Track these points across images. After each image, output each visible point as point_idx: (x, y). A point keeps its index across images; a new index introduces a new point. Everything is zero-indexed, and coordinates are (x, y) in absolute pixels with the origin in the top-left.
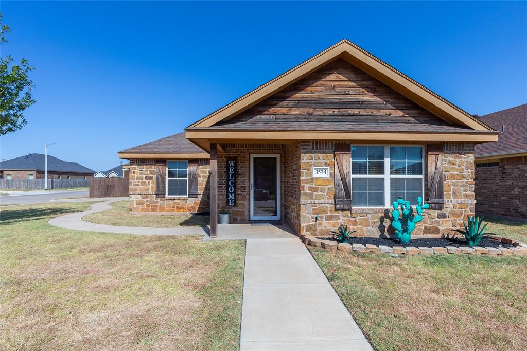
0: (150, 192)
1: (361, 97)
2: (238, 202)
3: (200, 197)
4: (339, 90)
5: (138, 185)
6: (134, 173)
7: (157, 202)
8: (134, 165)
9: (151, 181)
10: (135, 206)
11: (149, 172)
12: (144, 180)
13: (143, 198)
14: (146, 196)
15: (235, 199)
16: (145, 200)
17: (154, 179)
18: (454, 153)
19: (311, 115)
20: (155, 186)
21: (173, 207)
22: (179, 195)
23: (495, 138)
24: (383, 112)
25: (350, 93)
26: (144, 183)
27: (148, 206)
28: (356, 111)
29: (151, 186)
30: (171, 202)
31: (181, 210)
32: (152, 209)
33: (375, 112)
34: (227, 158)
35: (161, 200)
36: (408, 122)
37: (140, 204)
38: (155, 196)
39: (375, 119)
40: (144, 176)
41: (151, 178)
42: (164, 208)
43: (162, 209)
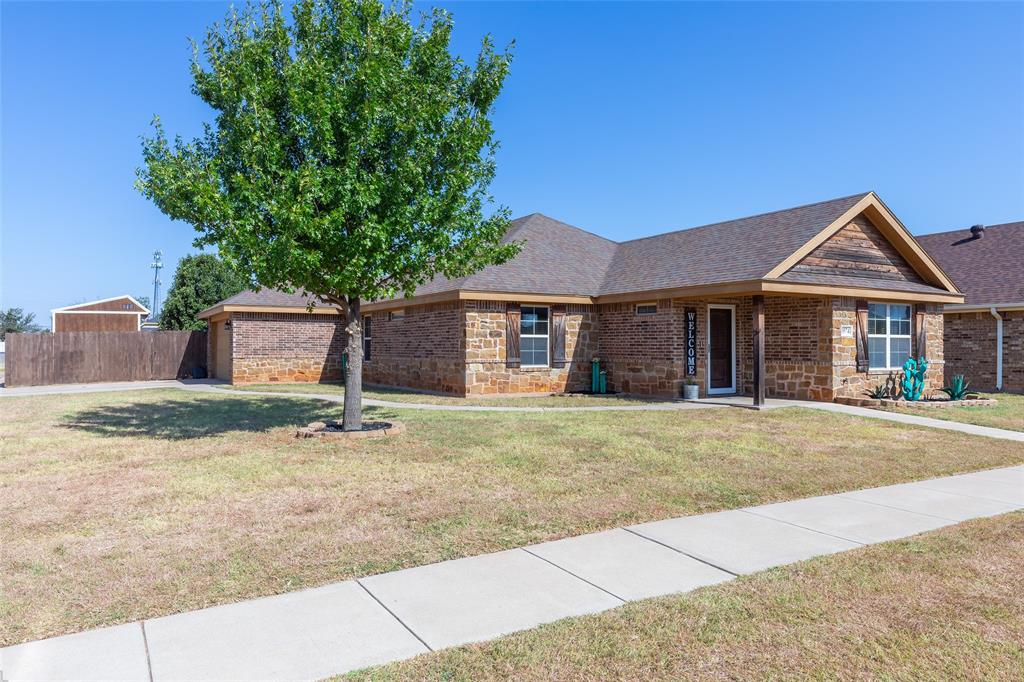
0: (498, 359)
1: (870, 251)
2: (698, 369)
3: (568, 366)
4: (856, 241)
5: (480, 347)
6: (473, 325)
7: (507, 377)
8: (472, 311)
9: (498, 339)
10: (475, 384)
11: (495, 325)
12: (489, 338)
13: (488, 370)
14: (490, 366)
15: (695, 366)
16: (489, 373)
17: (504, 337)
18: (931, 314)
19: (836, 267)
20: (504, 348)
21: (531, 384)
22: (535, 364)
23: (962, 300)
24: (885, 268)
25: (863, 245)
26: (488, 344)
27: (493, 383)
28: (867, 266)
29: (499, 348)
30: (528, 376)
31: (542, 389)
32: (500, 388)
33: (880, 268)
34: (686, 308)
35: (514, 373)
36: (900, 279)
37: (482, 381)
38: (504, 365)
39: (878, 275)
40: (488, 331)
41: (499, 335)
42: (517, 386)
43: (515, 388)
